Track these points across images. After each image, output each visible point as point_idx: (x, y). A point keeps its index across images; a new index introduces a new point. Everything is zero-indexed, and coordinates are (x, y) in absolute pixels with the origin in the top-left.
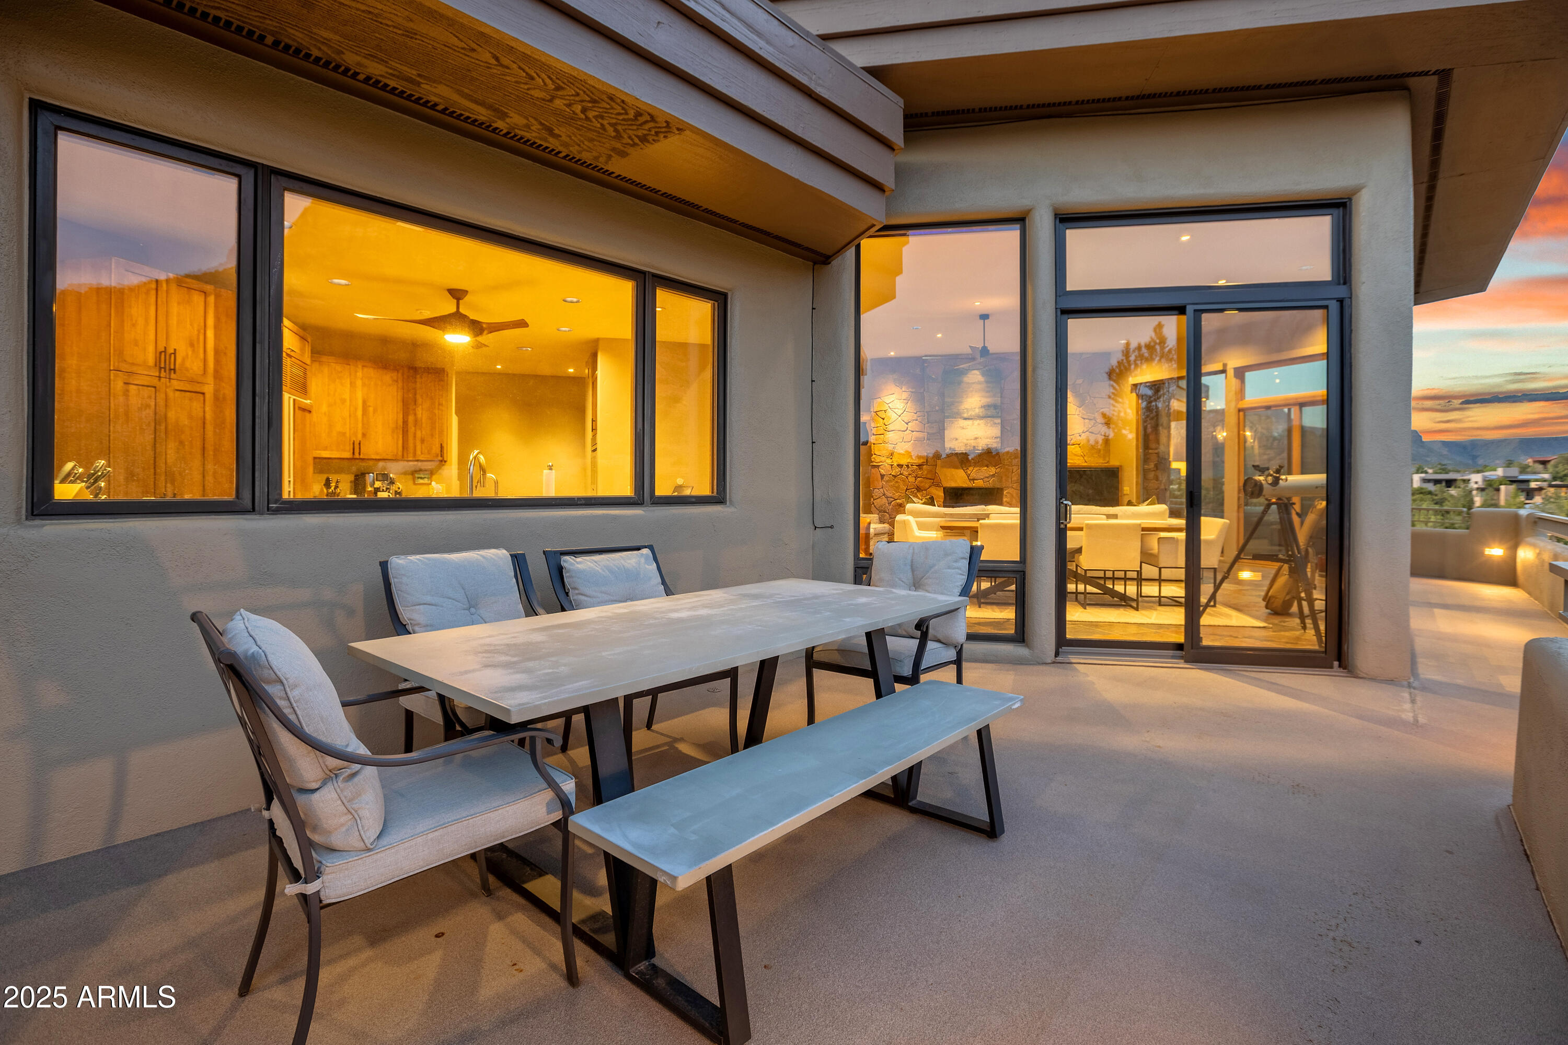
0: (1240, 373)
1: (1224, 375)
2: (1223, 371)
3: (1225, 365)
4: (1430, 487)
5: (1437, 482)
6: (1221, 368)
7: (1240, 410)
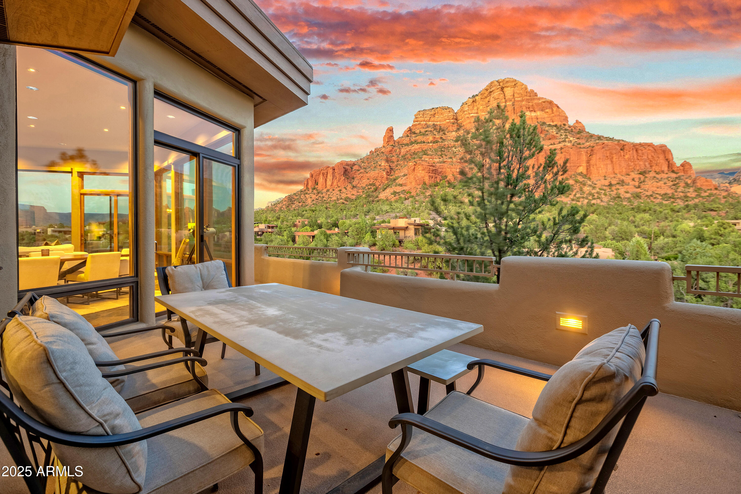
0: (81, 175)
1: (71, 174)
2: (71, 172)
3: (72, 169)
4: (57, 234)
5: (60, 232)
6: (70, 170)
7: (81, 194)
